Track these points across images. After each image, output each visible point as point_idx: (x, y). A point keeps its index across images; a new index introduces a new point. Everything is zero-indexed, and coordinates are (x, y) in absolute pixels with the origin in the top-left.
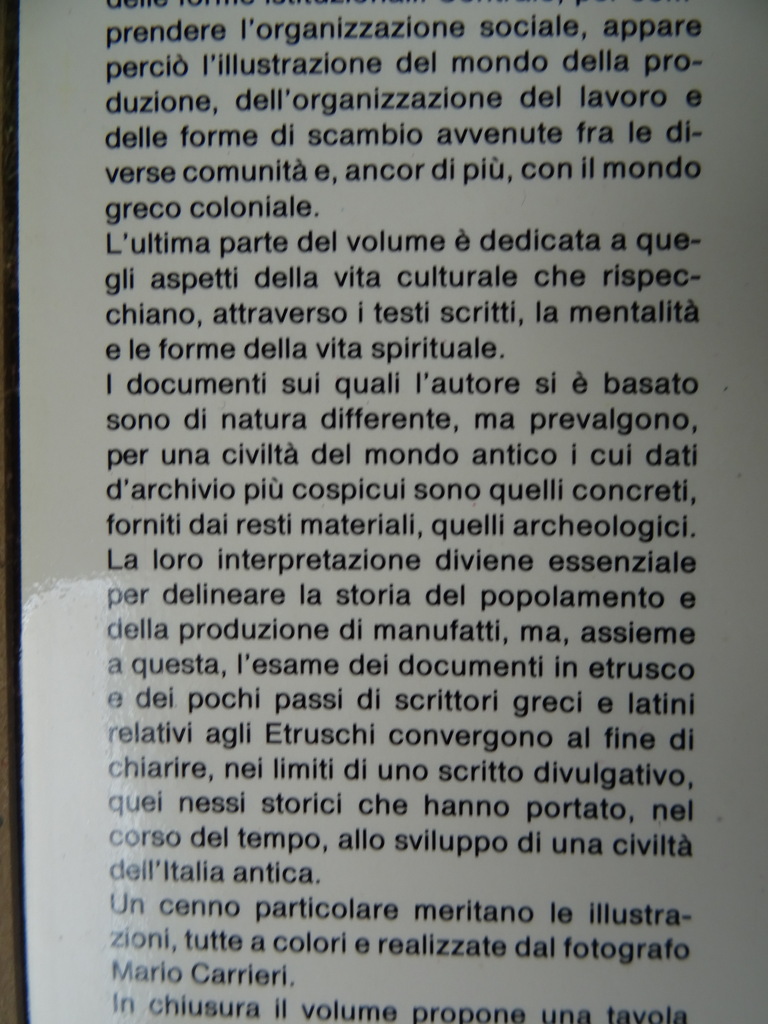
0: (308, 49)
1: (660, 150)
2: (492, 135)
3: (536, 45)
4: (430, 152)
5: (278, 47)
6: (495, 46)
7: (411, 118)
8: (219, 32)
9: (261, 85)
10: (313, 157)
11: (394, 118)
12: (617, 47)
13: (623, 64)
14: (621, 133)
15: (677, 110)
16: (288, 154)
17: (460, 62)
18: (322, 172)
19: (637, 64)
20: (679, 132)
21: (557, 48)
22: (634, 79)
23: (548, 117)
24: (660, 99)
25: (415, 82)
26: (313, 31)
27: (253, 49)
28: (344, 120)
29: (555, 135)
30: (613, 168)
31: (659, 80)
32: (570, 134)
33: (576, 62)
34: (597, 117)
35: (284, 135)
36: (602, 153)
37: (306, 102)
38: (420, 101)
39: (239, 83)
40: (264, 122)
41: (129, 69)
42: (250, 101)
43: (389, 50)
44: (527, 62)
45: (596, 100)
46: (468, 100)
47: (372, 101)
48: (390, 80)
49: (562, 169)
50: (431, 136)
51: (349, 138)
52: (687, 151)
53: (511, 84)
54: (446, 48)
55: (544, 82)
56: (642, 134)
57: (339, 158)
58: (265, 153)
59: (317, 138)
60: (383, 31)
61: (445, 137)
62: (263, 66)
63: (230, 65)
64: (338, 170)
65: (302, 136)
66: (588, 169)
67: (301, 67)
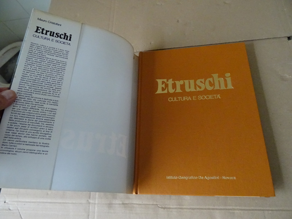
0: (34, 86)
1: (57, 95)
2: (46, 93)
3: (50, 88)
4: (41, 93)
5: (32, 85)
6: (47, 88)
7: (41, 91)
8: (28, 83)
9: (30, 87)
10: (33, 92)
11: (39, 91)
12: (56, 89)
13: (56, 90)
14: (55, 94)
15: (59, 93)
16: (31, 92)
17: (45, 88)
18: (34, 93)
19: (57, 90)
20: (59, 95)
21: (52, 89)
22: (56, 91)
23: (50, 92)
24: (58, 93)
25: (41, 89)
26: (35, 85)
27: (30, 85)
28: (36, 90)
29: (50, 93)
30: (54, 96)
31: (58, 91)
32: (51, 94)
33: (53, 90)
34: (53, 93)
35: (31, 90)
36: (53, 95)
37: (33, 89)
38: (41, 90)
39: (29, 87)
40: (30, 89)
41: (21, 84)
42: (29, 88)
43: (40, 87)
44: (49, 89)
46: (45, 90)
47: (38, 89)
48: (40, 88)
49: (51, 96)
50: (42, 92)
51: (36, 91)
52: (59, 96)
53: (48, 90)
54: (44, 87)
55: (50, 90)
56: (56, 94)
57: (35, 92)
58: (30, 91)
59: (34, 91)
60: (40, 85)
61: (43, 92)
62: (31, 86)
63: (28, 85)
65: (33, 91)
66: (52, 96)
67: (34, 87)
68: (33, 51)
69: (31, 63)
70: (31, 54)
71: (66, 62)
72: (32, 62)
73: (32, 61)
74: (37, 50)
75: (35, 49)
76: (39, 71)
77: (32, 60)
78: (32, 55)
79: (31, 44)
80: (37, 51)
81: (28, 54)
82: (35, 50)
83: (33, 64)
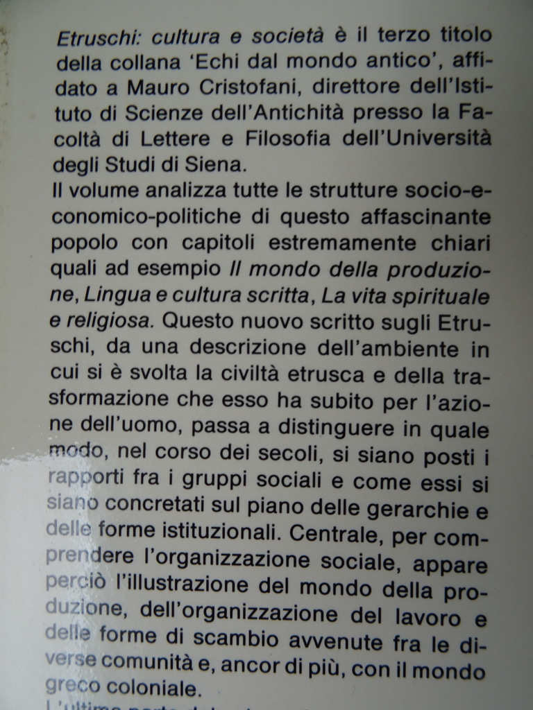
0: (194, 572)
1: (455, 658)
2: (330, 642)
3: (363, 576)
4: (284, 653)
5: (171, 570)
6: (332, 576)
7: (270, 627)
8: (128, 557)
9: (159, 598)
10: (198, 653)
11: (257, 627)
12: (423, 579)
13: (428, 593)
14: (426, 645)
15: (469, 629)
16: (179, 650)
17: (306, 586)
18: (204, 664)
19: (438, 593)
20: (470, 646)
21: (378, 579)
22: (436, 605)
23: (373, 631)
24: (455, 620)
25: (273, 600)
26: (197, 559)
27: (154, 571)
28: (219, 626)
29: (377, 644)
30: (420, 670)
31: (454, 606)
32: (388, 644)
33: (393, 590)
34: (408, 632)
35: (176, 636)
36: (412, 659)
37: (195, 611)
38: (276, 615)
39: (144, 596)
40: (161, 626)
41: (62, 581)
42: (151, 610)
43: (254, 575)
44: (356, 589)
45: (407, 619)
46: (313, 615)
47: (241, 612)
48: (254, 598)
49: (383, 670)
50: (284, 641)
51: (224, 640)
52: (475, 660)
53: (345, 605)
54: (296, 575)
55: (369, 604)
56: (442, 647)
57: (216, 654)
58: (162, 649)
59: (200, 639)
60: (249, 561)
61: (295, 642)
62: (160, 584)
63: (136, 582)
64: (216, 664)
65: (189, 637)
66: (402, 670)
67: (188, 586)
68: (96, 141)
69: (102, 295)
70: (88, 180)
71: (477, 191)
72: (116, 282)
73: (112, 270)
74: (134, 114)
75: (109, 114)
76: (208, 375)
77: (116, 257)
78: (94, 191)
79: (62, 53)
80: (135, 129)
81: (57, 190)
82: (121, 124)
83: (129, 309)
